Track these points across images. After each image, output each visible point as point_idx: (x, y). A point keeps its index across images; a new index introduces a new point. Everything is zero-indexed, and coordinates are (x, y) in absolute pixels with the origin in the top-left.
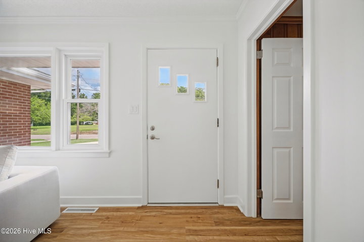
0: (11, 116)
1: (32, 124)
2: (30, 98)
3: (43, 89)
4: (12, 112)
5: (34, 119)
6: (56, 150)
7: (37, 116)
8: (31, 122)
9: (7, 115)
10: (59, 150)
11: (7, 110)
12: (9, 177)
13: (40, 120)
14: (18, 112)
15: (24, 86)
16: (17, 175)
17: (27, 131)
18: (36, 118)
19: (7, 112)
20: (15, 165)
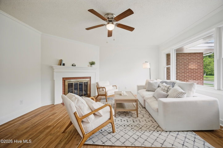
0: (194, 70)
1: (205, 75)
2: (203, 59)
3: (211, 53)
4: (194, 68)
5: (206, 71)
6: (218, 90)
7: (208, 69)
8: (205, 73)
9: (192, 70)
10: (220, 90)
11: (192, 67)
12: (193, 97)
13: (210, 72)
14: (197, 68)
15: (200, 53)
16: (196, 97)
17: (201, 78)
18: (207, 70)
19: (192, 68)
20: (196, 92)
